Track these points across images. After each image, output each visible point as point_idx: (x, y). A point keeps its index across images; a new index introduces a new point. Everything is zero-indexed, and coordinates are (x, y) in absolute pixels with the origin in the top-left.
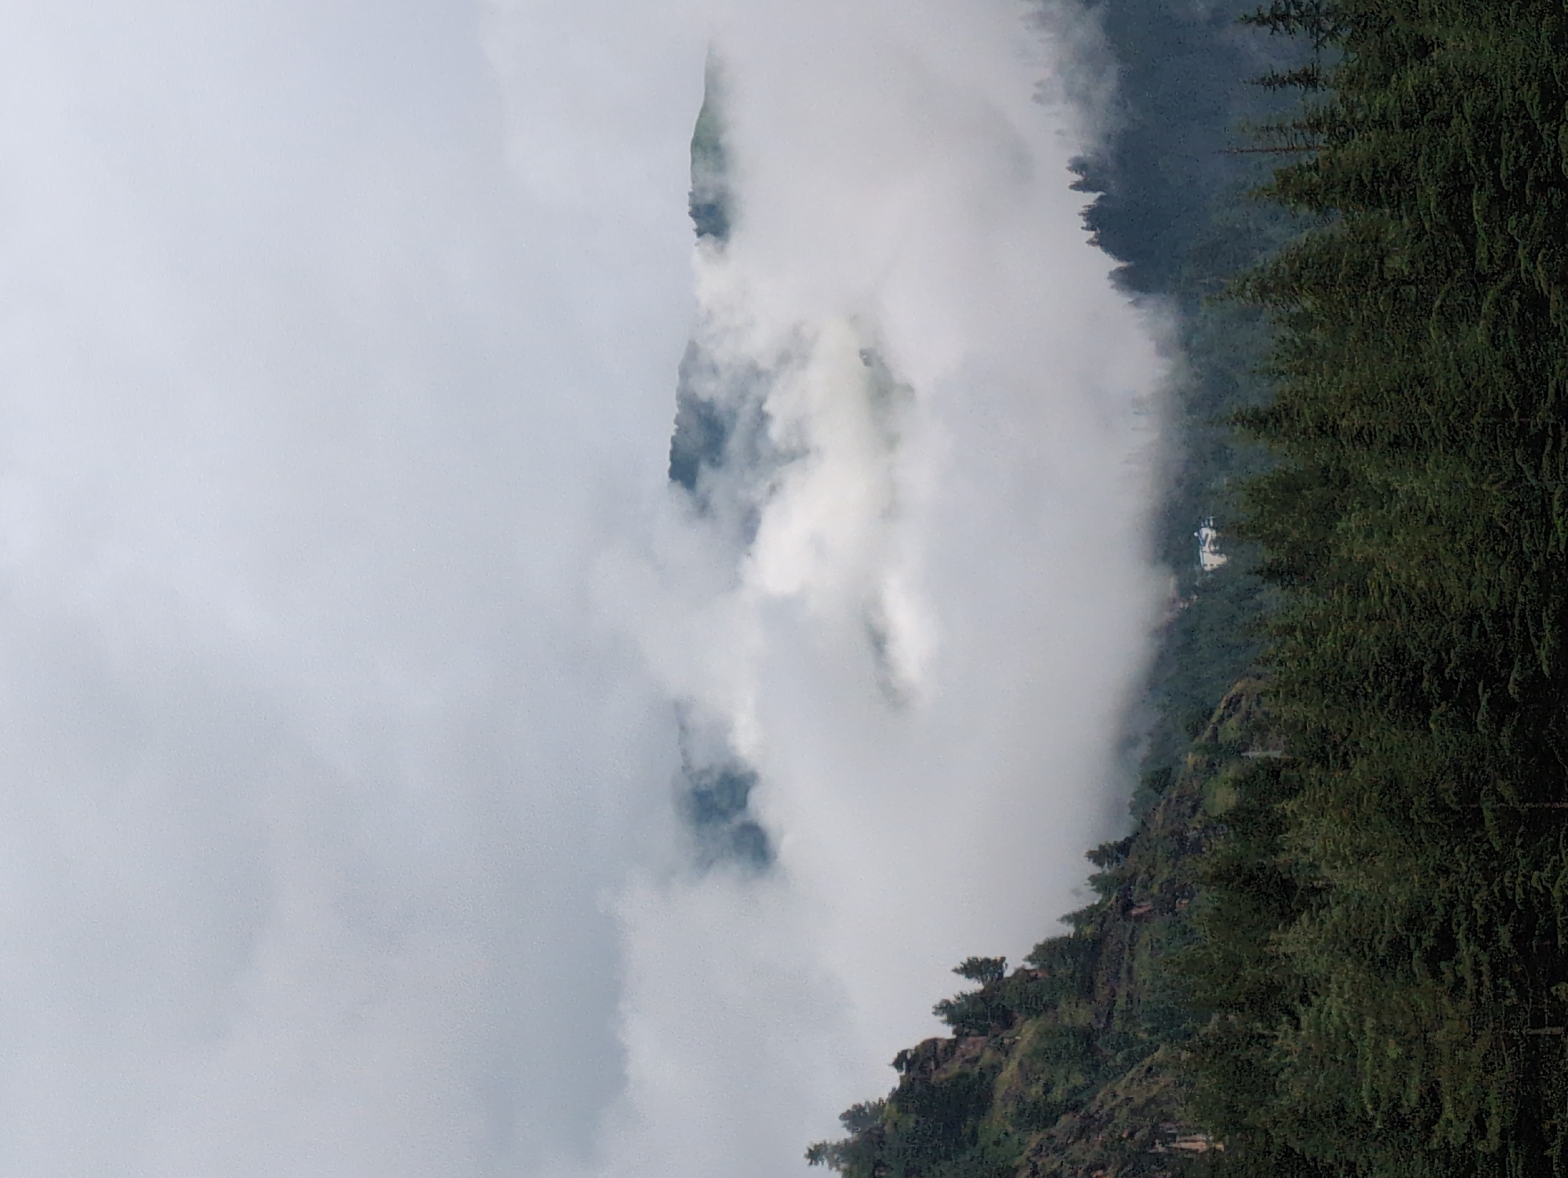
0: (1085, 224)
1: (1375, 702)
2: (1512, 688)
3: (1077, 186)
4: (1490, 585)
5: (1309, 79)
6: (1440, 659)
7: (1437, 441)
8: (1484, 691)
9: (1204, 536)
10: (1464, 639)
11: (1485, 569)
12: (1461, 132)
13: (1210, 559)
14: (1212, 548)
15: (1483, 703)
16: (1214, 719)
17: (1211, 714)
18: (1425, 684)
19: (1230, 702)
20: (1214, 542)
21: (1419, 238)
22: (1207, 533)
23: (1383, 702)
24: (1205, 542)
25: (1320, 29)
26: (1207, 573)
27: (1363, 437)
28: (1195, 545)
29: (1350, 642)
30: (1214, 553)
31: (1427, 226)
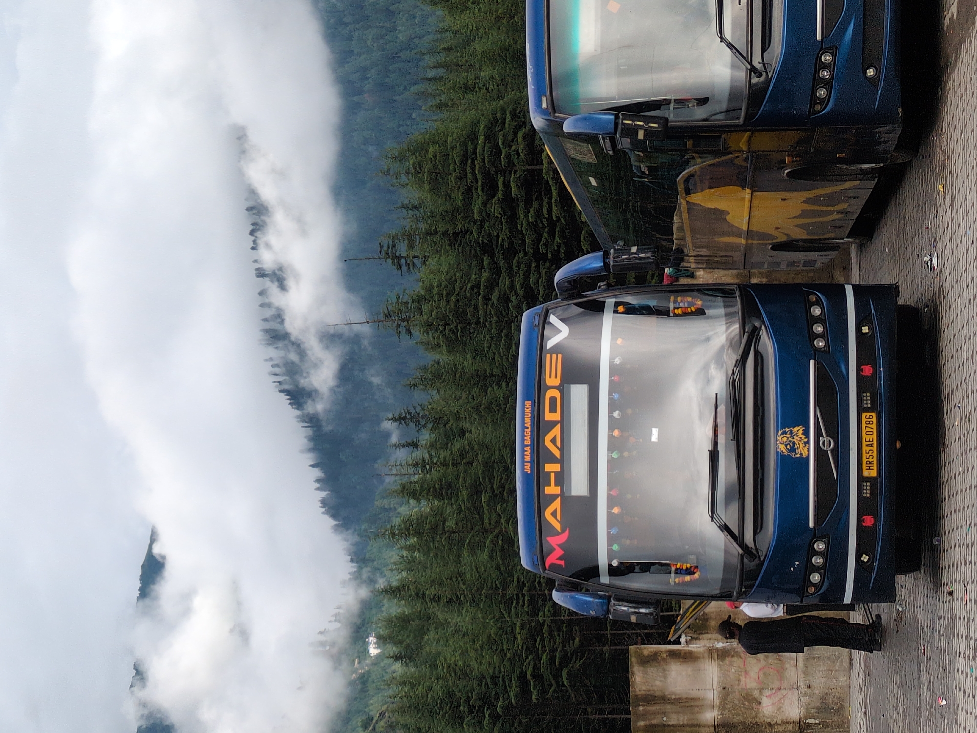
0: (321, 505)
1: (440, 716)
2: (499, 710)
3: (318, 489)
4: (490, 664)
5: (415, 445)
6: (468, 697)
7: (467, 601)
8: (487, 710)
9: (370, 641)
10: (478, 688)
11: (487, 656)
12: (477, 468)
13: (373, 651)
14: (374, 646)
15: (487, 716)
16: (374, 721)
17: (372, 719)
18: (462, 708)
19: (381, 714)
20: (375, 643)
21: (459, 513)
22: (372, 639)
23: (443, 716)
24: (371, 643)
25: (419, 424)
26: (372, 657)
27: (436, 599)
28: (366, 645)
29: (430, 689)
30: (375, 648)
31: (463, 508)
